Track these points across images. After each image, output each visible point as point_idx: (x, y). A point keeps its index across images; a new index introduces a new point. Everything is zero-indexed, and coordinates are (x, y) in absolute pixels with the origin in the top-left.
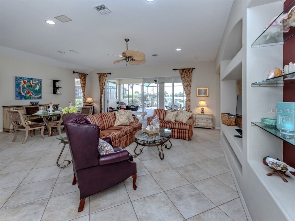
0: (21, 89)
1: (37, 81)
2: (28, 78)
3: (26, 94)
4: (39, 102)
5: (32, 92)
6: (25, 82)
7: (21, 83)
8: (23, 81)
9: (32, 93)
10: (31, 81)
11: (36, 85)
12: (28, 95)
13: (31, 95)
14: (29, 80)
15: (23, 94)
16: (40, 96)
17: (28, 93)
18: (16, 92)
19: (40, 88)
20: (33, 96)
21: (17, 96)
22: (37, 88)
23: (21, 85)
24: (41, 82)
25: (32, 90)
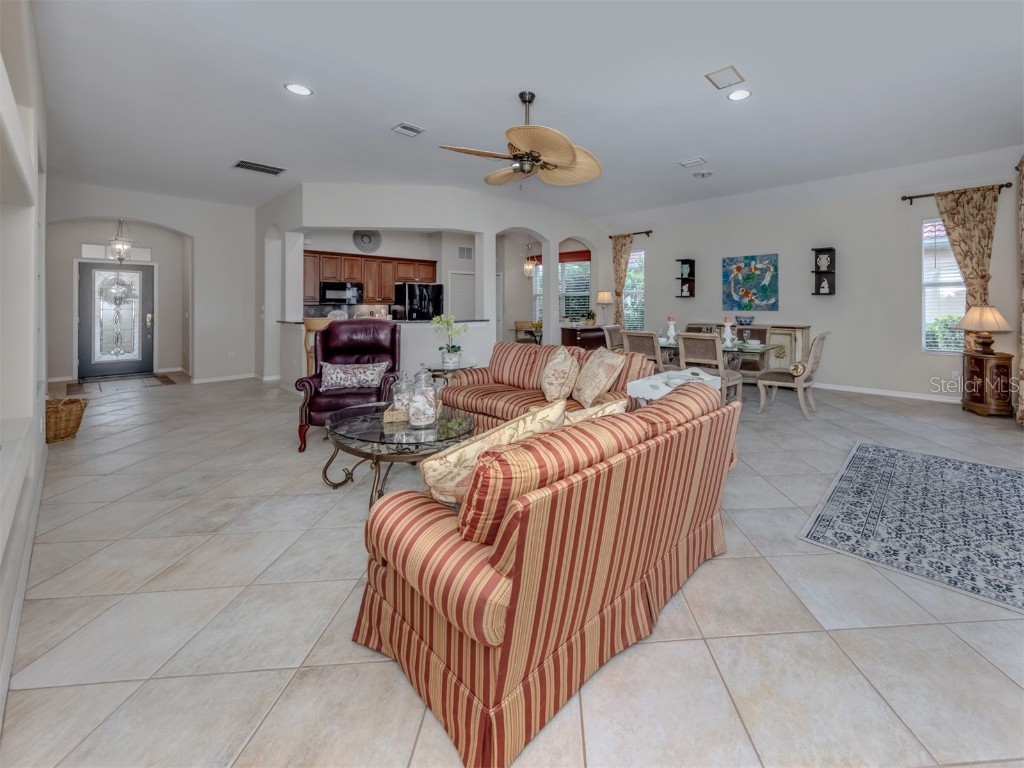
0: (733, 285)
1: (766, 262)
2: (746, 258)
3: (741, 298)
4: (753, 318)
5: (754, 291)
6: (739, 269)
7: (732, 271)
8: (735, 266)
9: (754, 294)
10: (753, 263)
11: (764, 271)
12: (746, 300)
13: (751, 301)
14: (747, 261)
15: (736, 298)
16: (773, 301)
17: (746, 294)
18: (724, 292)
19: (775, 278)
20: (757, 302)
21: (724, 303)
22: (766, 281)
23: (732, 276)
24: (776, 261)
25: (755, 287)
